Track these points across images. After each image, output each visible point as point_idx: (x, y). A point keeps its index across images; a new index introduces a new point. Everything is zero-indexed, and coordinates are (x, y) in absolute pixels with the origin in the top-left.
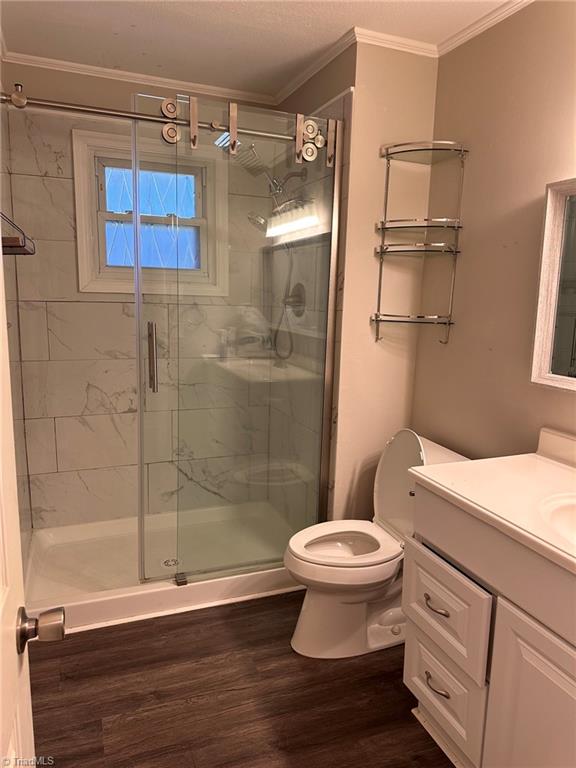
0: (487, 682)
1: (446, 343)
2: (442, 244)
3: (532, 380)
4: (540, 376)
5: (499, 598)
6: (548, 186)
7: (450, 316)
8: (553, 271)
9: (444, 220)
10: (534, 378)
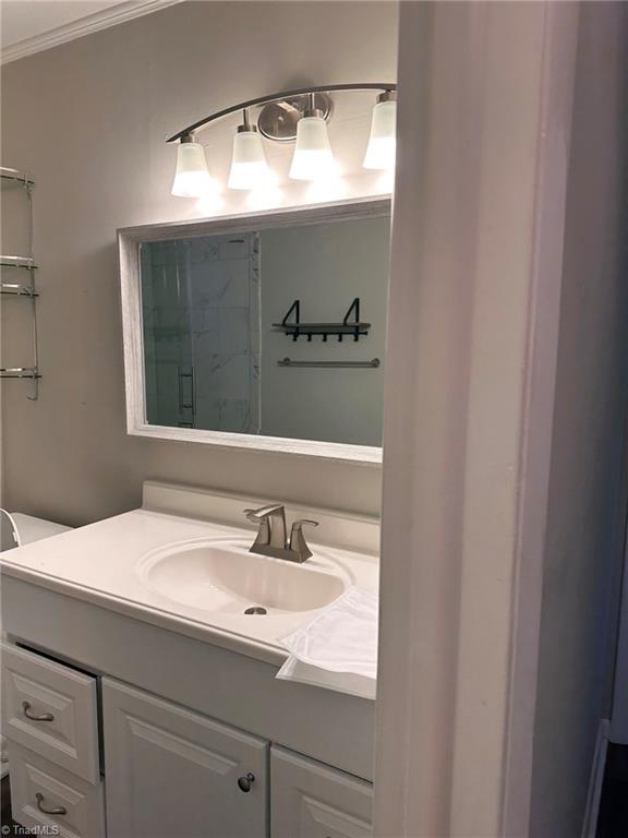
0: (102, 774)
1: (35, 399)
2: (16, 286)
3: (129, 433)
4: (135, 427)
5: (103, 679)
6: (118, 231)
7: (36, 367)
8: (135, 319)
9: (15, 258)
10: (130, 430)
